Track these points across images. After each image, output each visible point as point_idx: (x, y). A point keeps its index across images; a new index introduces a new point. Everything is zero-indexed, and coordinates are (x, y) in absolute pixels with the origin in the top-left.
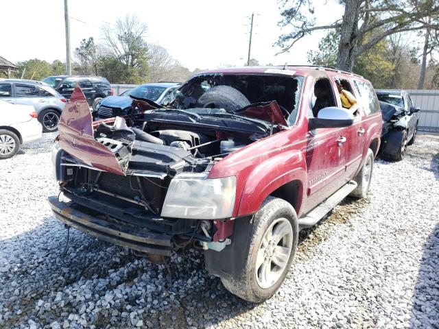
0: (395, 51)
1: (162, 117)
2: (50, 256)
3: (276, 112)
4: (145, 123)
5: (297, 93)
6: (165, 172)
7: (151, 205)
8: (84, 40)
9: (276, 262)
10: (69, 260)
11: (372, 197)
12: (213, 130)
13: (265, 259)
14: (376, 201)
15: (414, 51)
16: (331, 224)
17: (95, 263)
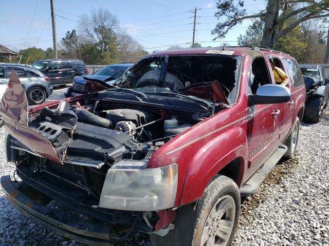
0: (306, 35)
1: (112, 96)
2: (10, 227)
3: (217, 91)
4: (98, 102)
5: (237, 71)
6: (103, 160)
7: (93, 190)
8: (69, 32)
9: (221, 235)
10: (28, 231)
11: (299, 157)
12: (159, 108)
13: (210, 236)
14: (303, 162)
15: (321, 34)
16: (266, 185)
17: (51, 234)
